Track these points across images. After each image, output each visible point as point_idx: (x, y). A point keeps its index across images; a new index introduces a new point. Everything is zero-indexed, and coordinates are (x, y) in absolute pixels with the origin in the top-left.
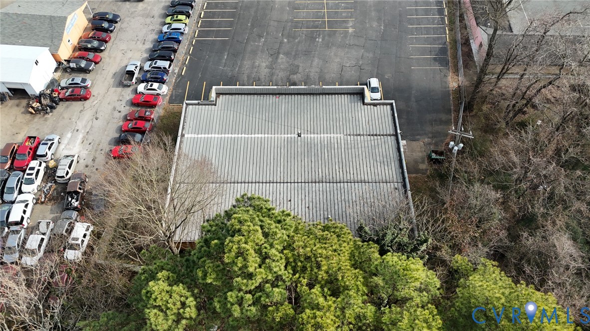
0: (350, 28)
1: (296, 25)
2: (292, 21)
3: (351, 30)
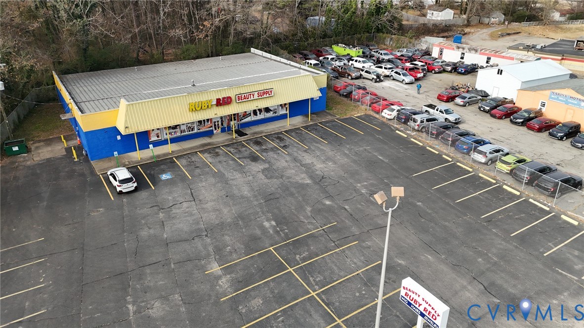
0: (220, 273)
1: (341, 234)
2: (359, 239)
3: (215, 268)
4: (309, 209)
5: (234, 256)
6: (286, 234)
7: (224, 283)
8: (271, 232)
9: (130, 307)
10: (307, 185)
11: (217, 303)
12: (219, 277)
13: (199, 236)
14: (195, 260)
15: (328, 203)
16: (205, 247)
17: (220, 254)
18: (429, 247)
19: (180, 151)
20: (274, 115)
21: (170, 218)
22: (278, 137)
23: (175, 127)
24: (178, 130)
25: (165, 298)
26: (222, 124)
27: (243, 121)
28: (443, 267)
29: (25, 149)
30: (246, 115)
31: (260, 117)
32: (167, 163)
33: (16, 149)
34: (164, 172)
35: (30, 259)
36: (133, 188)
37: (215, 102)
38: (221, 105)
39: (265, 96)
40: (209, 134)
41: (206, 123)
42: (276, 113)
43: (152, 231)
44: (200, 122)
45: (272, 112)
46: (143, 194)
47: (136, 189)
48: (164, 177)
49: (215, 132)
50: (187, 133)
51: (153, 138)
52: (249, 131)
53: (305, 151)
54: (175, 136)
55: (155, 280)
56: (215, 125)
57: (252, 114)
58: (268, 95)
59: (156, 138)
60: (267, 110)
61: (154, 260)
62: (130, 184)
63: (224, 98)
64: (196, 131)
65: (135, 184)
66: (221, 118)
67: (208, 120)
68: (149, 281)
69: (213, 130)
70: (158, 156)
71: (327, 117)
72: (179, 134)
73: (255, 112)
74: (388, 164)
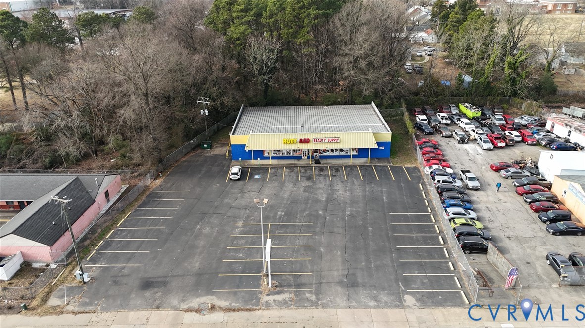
0: (240, 226)
1: (309, 229)
2: (315, 233)
3: (240, 223)
4: (307, 213)
5: (252, 222)
6: (283, 220)
7: (237, 230)
8: (278, 217)
9: (199, 226)
10: (321, 201)
11: (228, 236)
12: (238, 227)
13: (246, 209)
14: (235, 218)
15: (320, 213)
16: (244, 215)
17: (247, 219)
18: (345, 249)
19: (276, 164)
20: (346, 154)
21: (242, 197)
22: (337, 169)
23: (279, 151)
24: (281, 152)
25: (212, 228)
26: (308, 154)
27: (323, 154)
28: (339, 259)
29: (211, 147)
30: (325, 151)
31: (335, 153)
32: (263, 169)
33: (206, 146)
34: (258, 174)
35: (180, 198)
36: (237, 179)
37: (299, 141)
38: (302, 142)
39: (333, 141)
40: (299, 158)
41: (298, 151)
42: (348, 153)
43: (229, 201)
44: (295, 150)
45: (345, 152)
46: (241, 183)
47: (239, 179)
48: (257, 177)
49: (303, 157)
50: (286, 155)
51: (266, 154)
52: (323, 161)
53: (343, 182)
54: (279, 155)
55: (215, 220)
56: (304, 153)
57: (330, 151)
58: (335, 141)
59: (267, 155)
60: (341, 150)
61: (220, 212)
62: (236, 176)
63: (305, 139)
64: (291, 155)
65: (239, 177)
66: (308, 150)
67: (299, 150)
68: (212, 220)
69: (302, 156)
70: (263, 165)
71: (384, 163)
72: (281, 155)
73: (332, 150)
74: (384, 202)
